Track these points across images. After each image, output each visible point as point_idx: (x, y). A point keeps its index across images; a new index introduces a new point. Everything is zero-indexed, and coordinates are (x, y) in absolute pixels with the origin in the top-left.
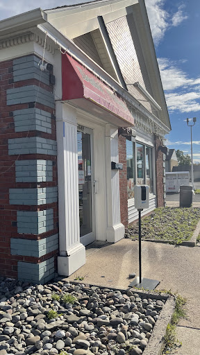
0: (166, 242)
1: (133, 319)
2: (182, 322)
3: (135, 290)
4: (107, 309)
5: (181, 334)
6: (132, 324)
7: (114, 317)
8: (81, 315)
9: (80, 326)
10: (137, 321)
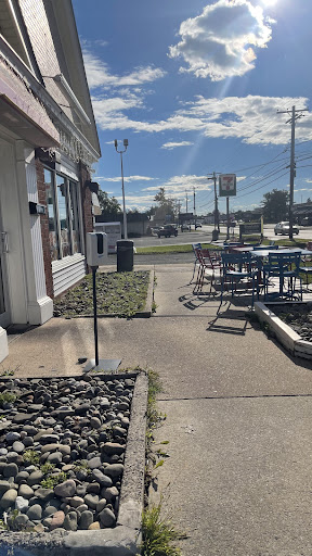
0: (114, 316)
1: (103, 403)
2: (159, 396)
3: (94, 374)
4: (64, 399)
5: (161, 407)
6: (104, 408)
7: (77, 405)
8: (31, 411)
9: (35, 422)
10: (109, 403)
